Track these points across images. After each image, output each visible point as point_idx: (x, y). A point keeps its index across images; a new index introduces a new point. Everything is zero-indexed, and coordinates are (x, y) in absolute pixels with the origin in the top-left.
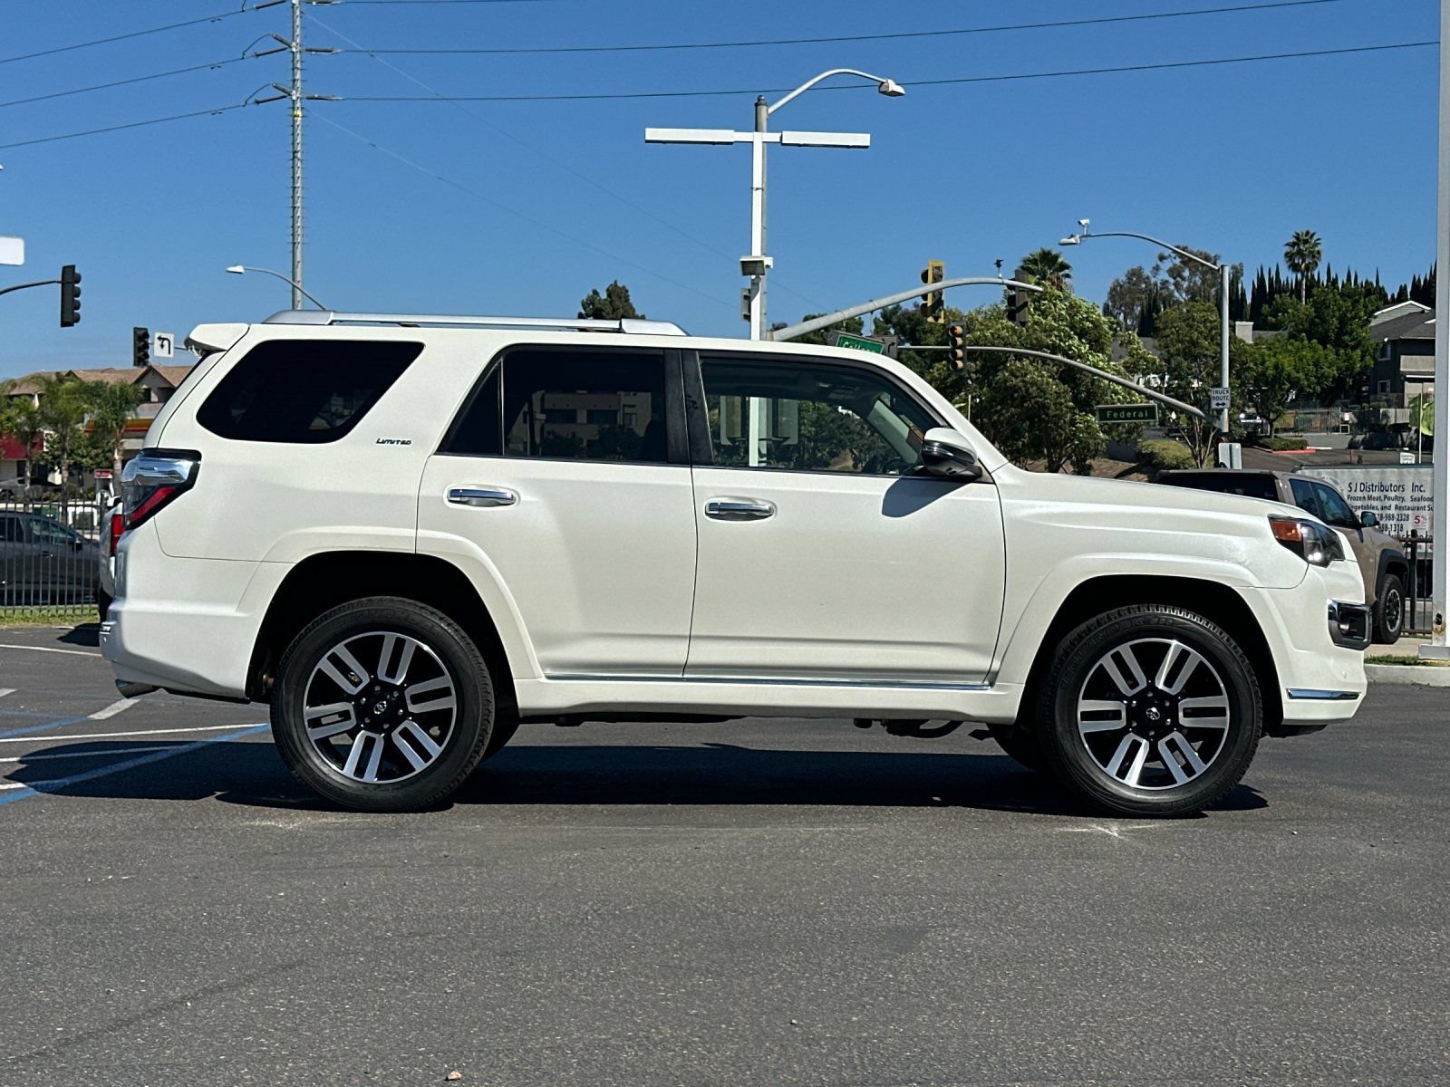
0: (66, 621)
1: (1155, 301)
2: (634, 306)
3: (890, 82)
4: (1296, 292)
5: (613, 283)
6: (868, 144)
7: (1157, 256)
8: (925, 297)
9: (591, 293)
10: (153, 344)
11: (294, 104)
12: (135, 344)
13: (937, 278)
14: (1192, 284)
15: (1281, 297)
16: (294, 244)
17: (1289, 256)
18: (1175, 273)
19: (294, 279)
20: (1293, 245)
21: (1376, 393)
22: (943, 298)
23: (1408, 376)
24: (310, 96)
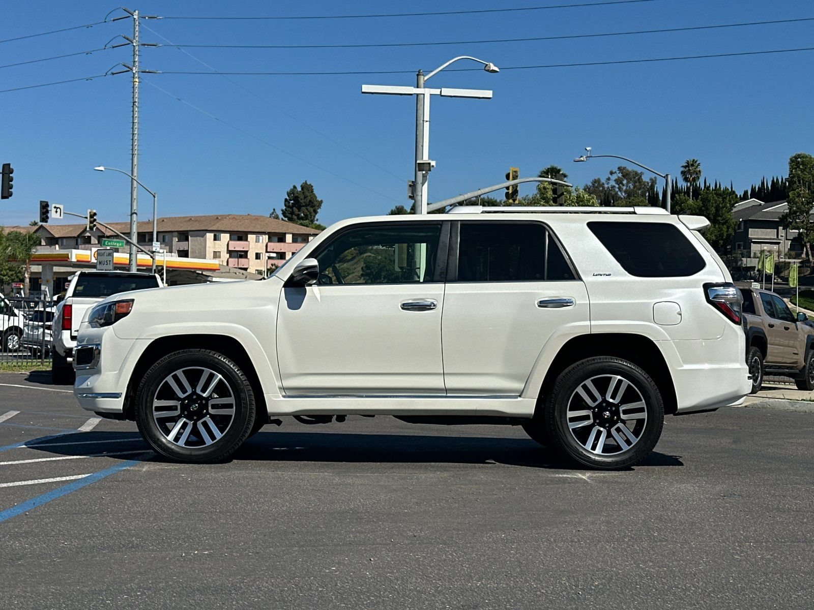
0: (22, 369)
1: (608, 197)
2: (316, 195)
3: (491, 64)
4: (687, 193)
5: (304, 182)
6: (491, 96)
7: (609, 171)
8: (508, 188)
9: (292, 188)
10: (51, 210)
11: (134, 75)
12: (41, 210)
13: (515, 178)
14: (628, 188)
15: (679, 196)
16: (133, 155)
17: (683, 173)
18: (618, 181)
19: (132, 175)
20: (685, 167)
21: (735, 249)
22: (518, 189)
23: (753, 240)
24: (143, 70)
